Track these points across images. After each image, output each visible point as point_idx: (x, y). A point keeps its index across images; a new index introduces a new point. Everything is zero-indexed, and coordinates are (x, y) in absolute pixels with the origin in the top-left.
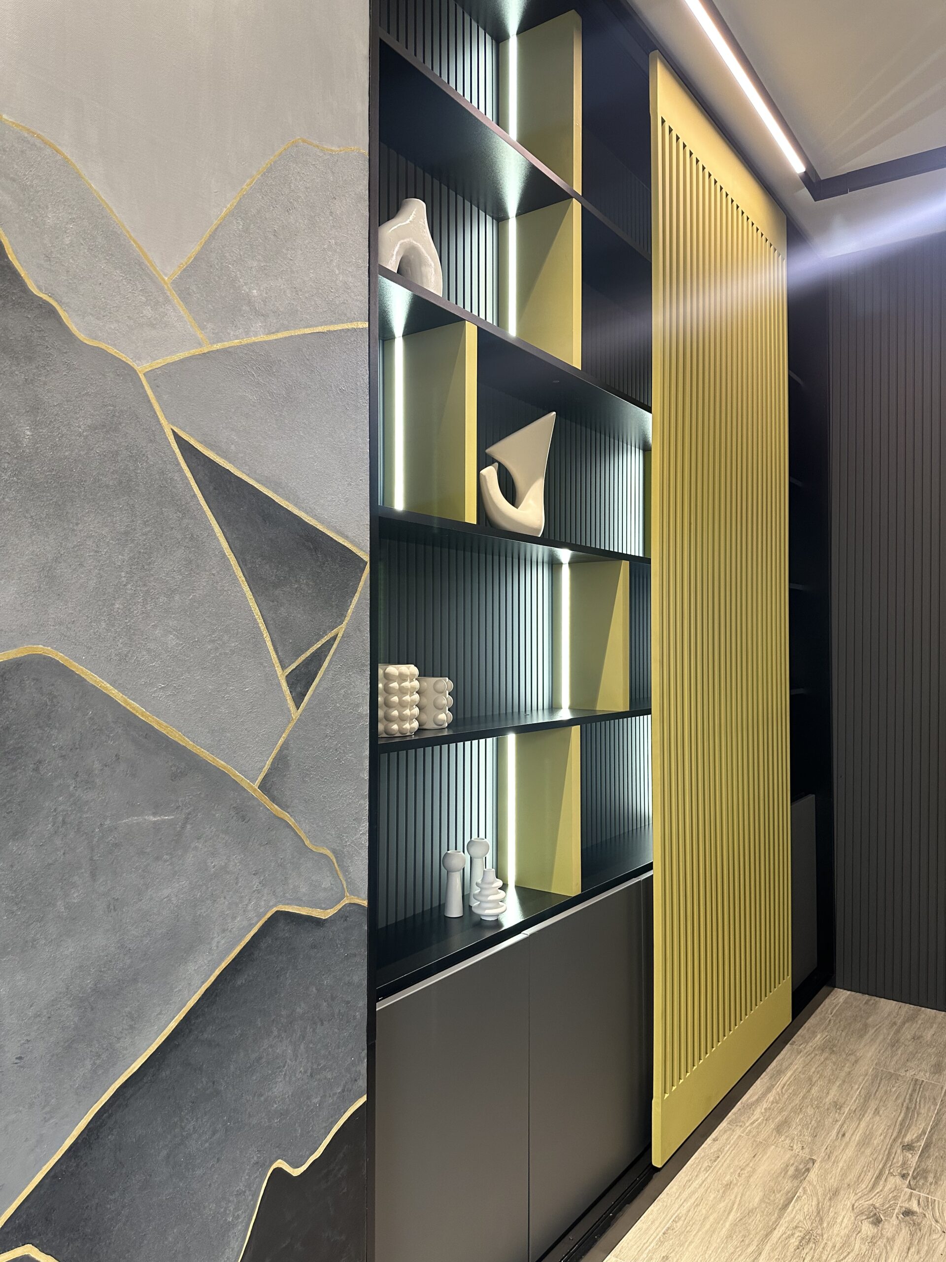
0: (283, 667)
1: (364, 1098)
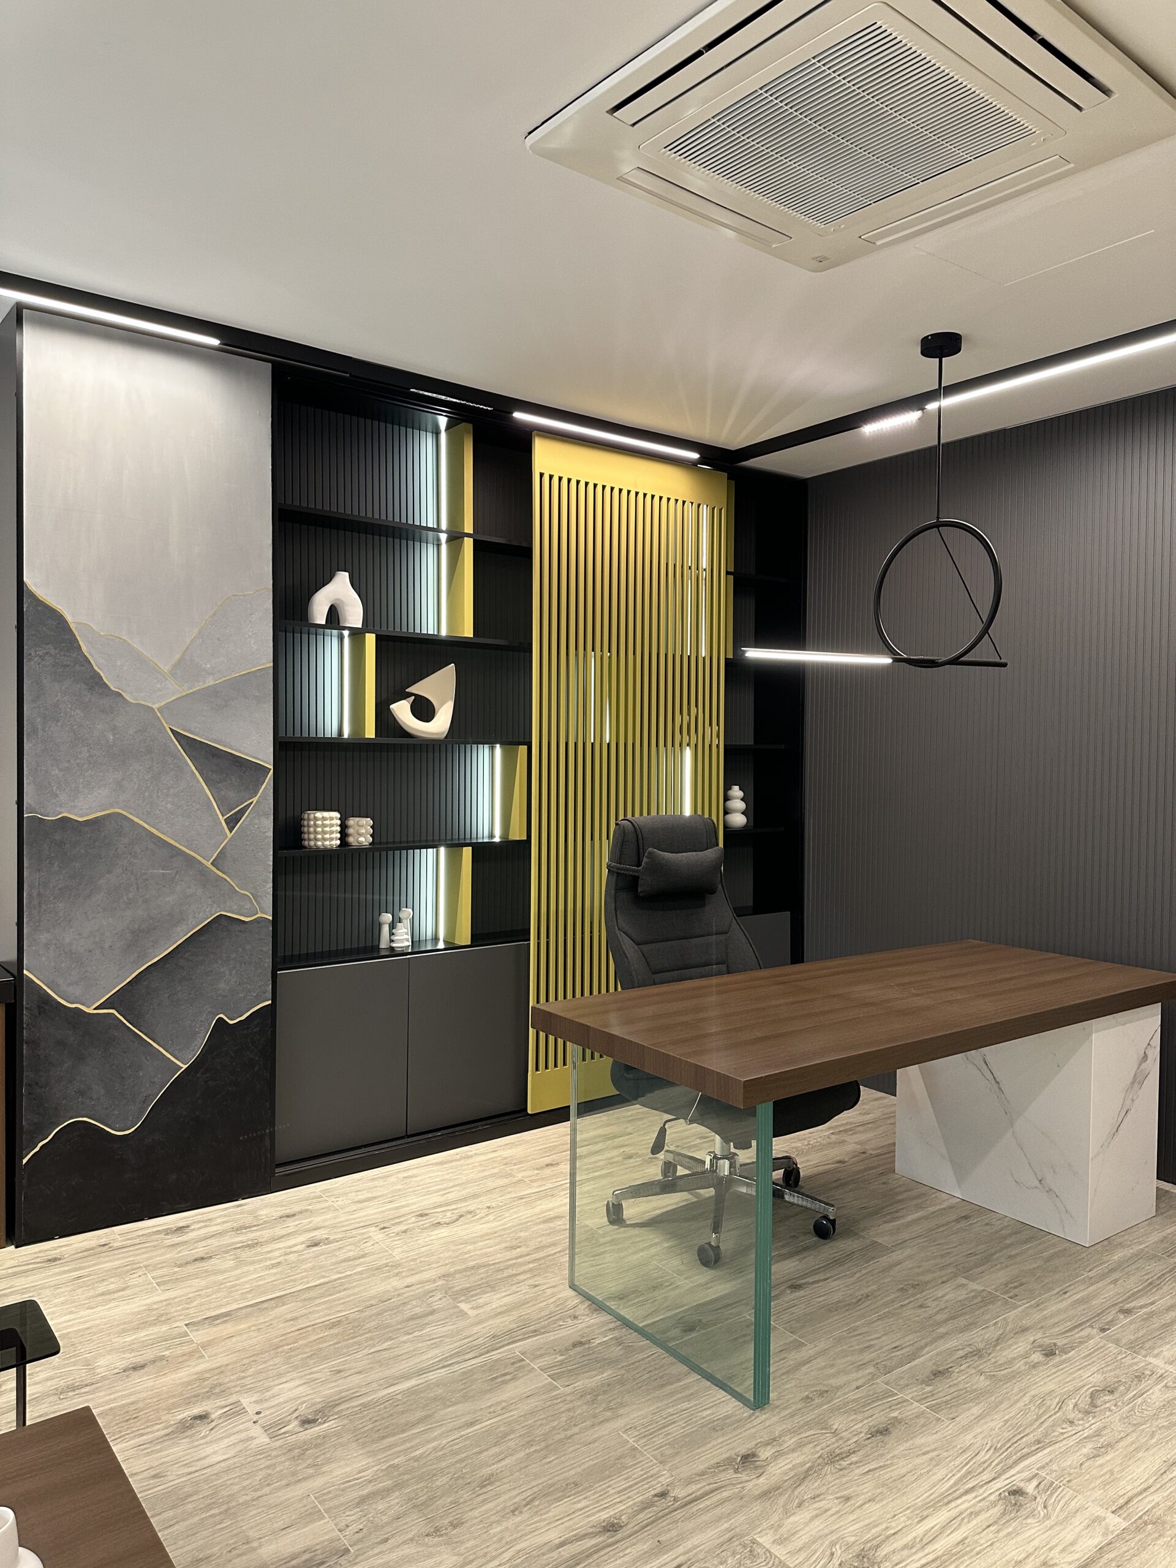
0: (223, 816)
1: (270, 1002)
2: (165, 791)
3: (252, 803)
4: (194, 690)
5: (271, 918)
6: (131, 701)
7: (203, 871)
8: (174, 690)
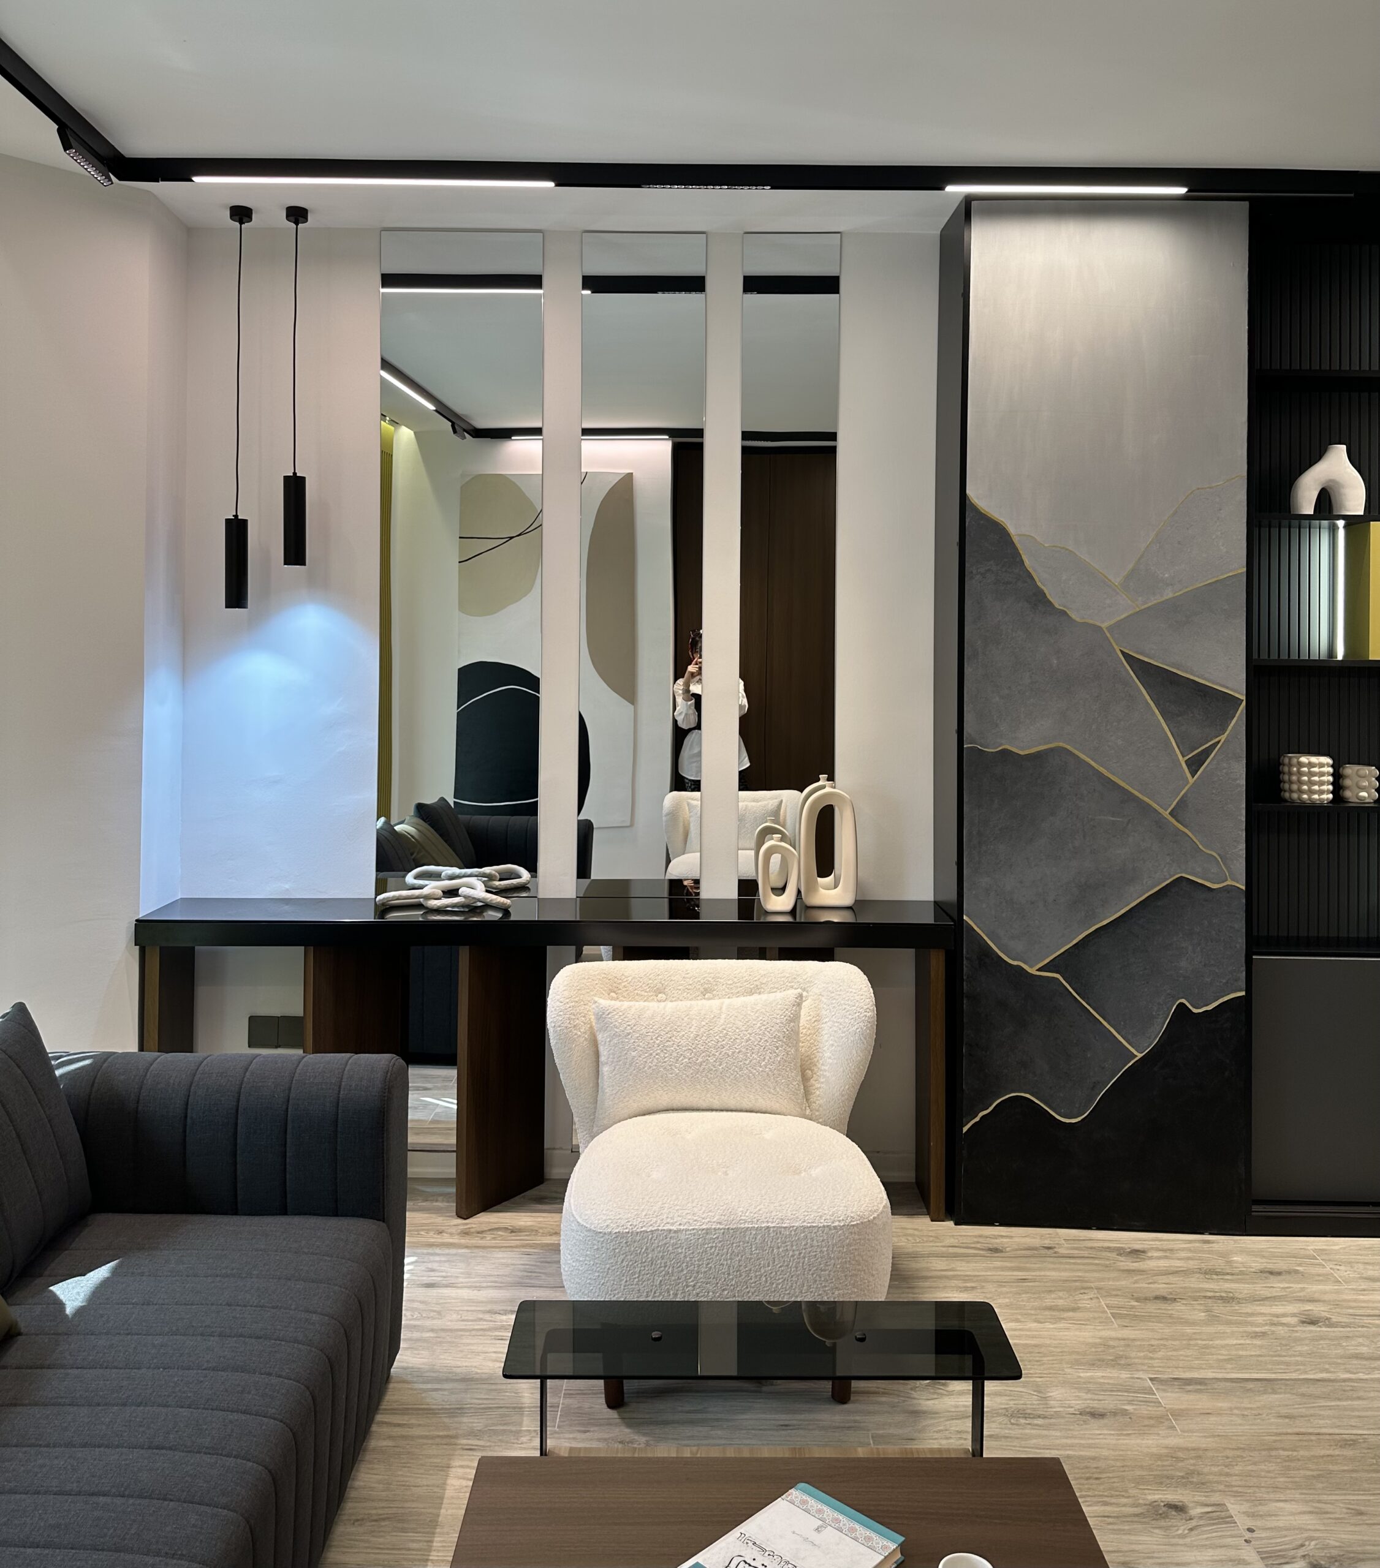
0: (1183, 756)
1: (1243, 993)
2: (1115, 724)
3: (1219, 742)
4: (1150, 604)
5: (1244, 888)
6: (1078, 620)
7: (1160, 822)
8: (1124, 606)
